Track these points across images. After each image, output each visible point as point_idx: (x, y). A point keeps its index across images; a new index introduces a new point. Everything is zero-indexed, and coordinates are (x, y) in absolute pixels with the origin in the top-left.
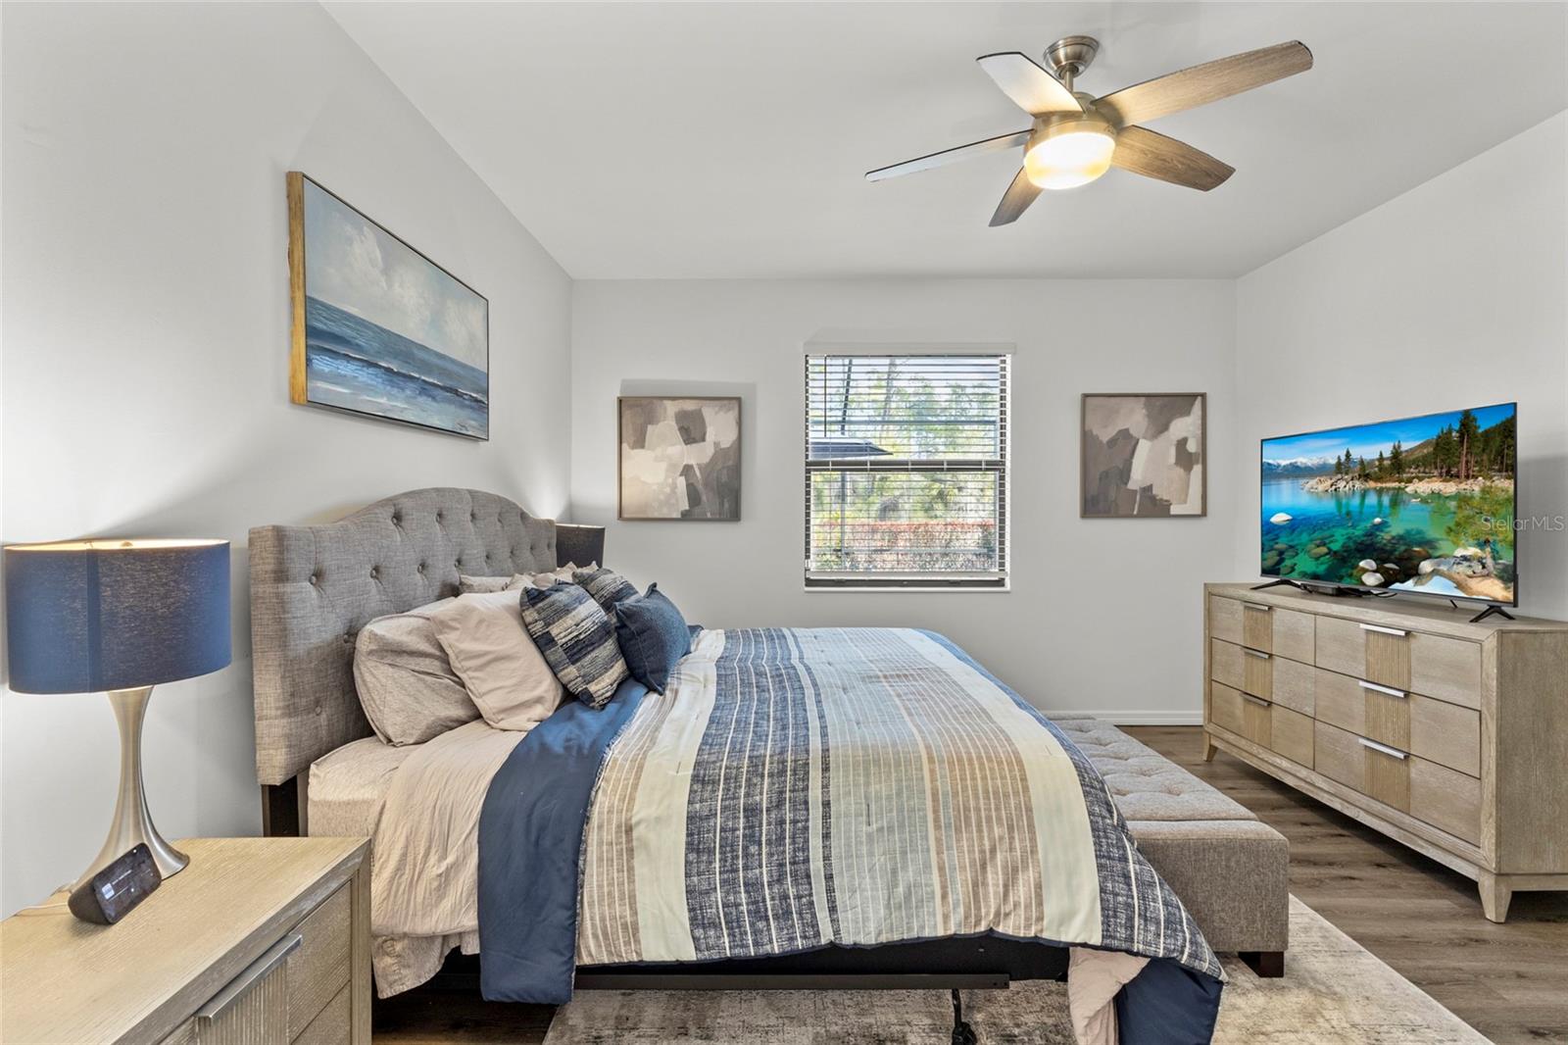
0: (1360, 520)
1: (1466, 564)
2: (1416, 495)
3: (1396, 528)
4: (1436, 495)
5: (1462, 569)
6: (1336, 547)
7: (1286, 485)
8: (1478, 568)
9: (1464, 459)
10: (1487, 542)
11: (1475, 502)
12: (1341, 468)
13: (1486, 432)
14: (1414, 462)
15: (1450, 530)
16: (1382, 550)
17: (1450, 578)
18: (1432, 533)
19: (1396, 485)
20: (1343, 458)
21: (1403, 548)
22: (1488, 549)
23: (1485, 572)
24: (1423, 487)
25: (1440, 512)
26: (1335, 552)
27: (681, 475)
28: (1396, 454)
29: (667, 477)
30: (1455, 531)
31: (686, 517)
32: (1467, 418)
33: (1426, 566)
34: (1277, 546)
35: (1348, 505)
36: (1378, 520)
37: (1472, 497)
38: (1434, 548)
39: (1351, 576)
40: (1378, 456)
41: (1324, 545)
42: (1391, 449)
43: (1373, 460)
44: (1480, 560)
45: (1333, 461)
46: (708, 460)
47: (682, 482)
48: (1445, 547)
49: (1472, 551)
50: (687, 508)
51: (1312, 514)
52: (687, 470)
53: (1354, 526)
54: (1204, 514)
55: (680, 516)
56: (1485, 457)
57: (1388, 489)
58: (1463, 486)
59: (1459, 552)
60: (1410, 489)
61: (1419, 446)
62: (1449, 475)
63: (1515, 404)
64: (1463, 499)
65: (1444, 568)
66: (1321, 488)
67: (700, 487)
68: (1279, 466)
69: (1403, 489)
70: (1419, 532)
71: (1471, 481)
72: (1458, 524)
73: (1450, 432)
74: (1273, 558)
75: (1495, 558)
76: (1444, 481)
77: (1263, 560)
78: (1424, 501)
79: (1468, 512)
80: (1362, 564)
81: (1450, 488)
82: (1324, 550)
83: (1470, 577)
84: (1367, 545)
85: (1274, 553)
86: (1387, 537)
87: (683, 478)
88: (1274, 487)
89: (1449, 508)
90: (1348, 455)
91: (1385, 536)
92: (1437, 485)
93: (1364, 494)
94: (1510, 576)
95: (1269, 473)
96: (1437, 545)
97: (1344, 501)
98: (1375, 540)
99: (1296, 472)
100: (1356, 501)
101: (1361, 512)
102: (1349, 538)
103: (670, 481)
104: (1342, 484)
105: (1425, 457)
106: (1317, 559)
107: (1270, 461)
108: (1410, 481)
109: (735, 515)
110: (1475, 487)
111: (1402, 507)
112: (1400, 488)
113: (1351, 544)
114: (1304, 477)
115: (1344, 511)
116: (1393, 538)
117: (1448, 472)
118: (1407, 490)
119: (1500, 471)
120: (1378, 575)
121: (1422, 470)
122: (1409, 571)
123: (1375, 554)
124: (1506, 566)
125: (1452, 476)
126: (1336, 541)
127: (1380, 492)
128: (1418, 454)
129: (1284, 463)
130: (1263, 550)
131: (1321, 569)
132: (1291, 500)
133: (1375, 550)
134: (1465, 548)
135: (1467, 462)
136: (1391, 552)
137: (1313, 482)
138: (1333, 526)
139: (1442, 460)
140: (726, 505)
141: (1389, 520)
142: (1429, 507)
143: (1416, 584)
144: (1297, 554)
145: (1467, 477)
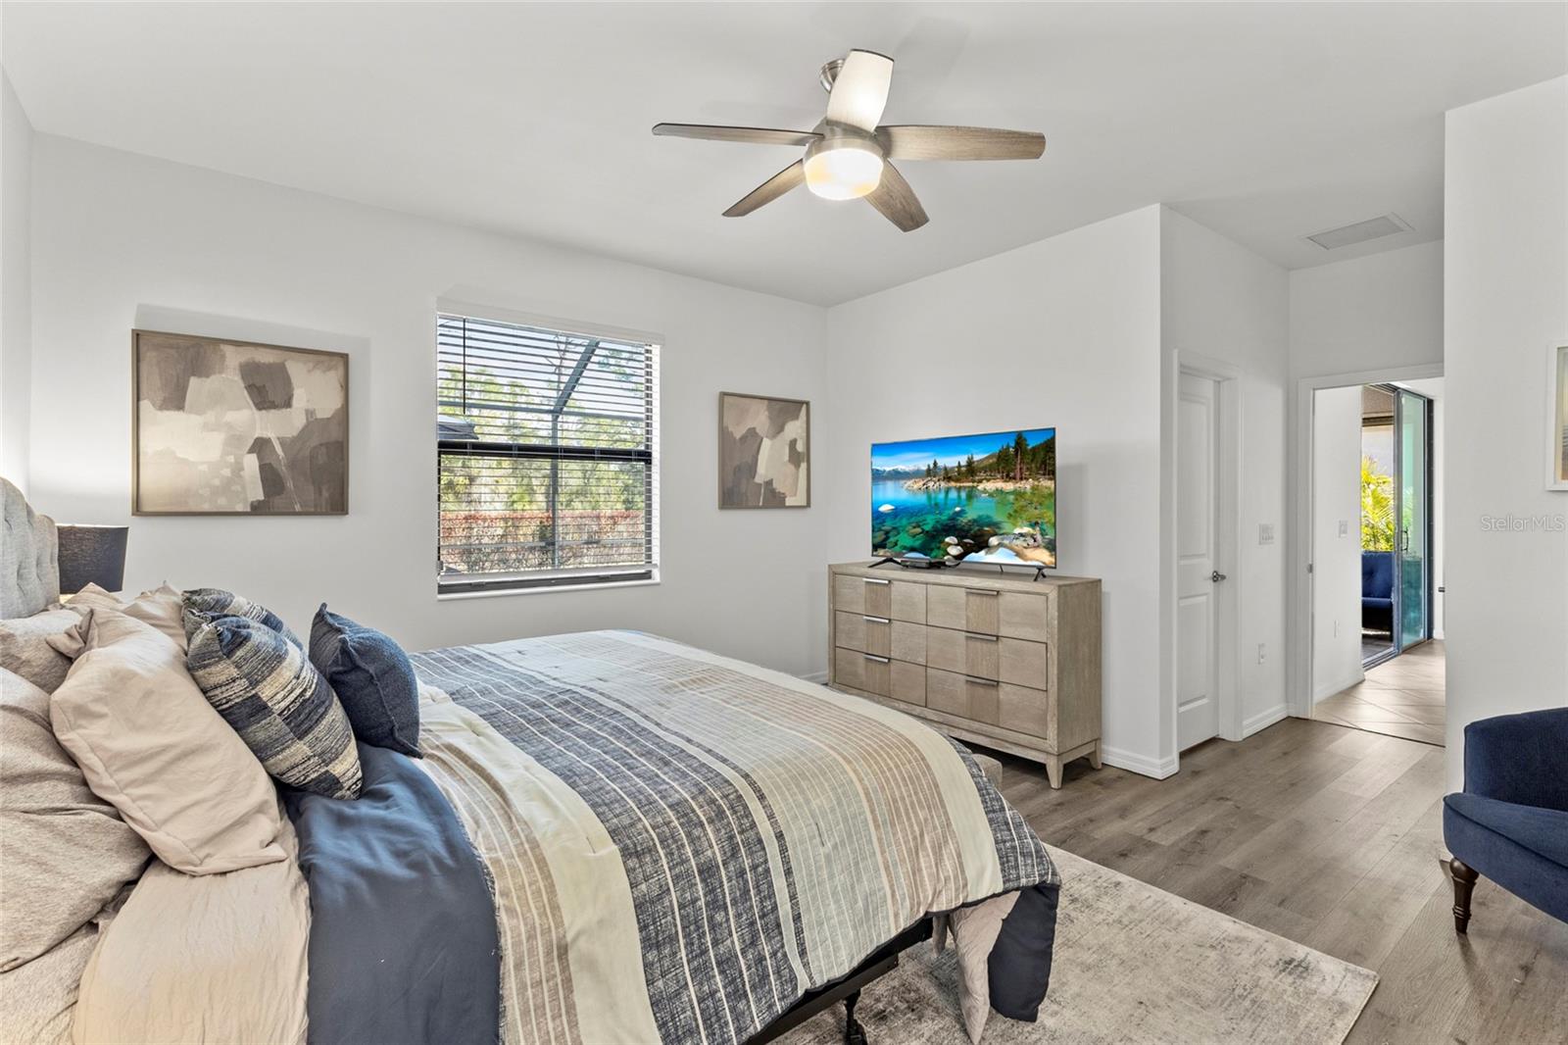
0: (944, 509)
1: (1022, 539)
2: (985, 491)
3: (971, 514)
4: (1000, 492)
5: (1020, 542)
6: (927, 528)
7: (890, 485)
8: (1031, 542)
9: (1018, 467)
10: (1037, 523)
11: (1027, 497)
12: (930, 473)
13: (1034, 449)
14: (983, 468)
15: (1010, 515)
16: (962, 530)
17: (1012, 549)
18: (997, 517)
19: (971, 484)
20: (932, 466)
21: (977, 528)
22: (1038, 529)
23: (1036, 544)
24: (990, 486)
25: (1003, 503)
26: (927, 532)
27: (251, 451)
28: (970, 463)
29: (225, 453)
30: (1014, 516)
31: (258, 510)
32: (1020, 438)
33: (994, 541)
34: (883, 528)
35: (935, 498)
36: (958, 509)
37: (1025, 493)
38: (999, 528)
39: (939, 548)
40: (957, 464)
41: (919, 526)
42: (966, 459)
43: (953, 468)
44: (1032, 536)
45: (925, 468)
46: (295, 434)
47: (251, 463)
48: (1007, 527)
49: (1026, 530)
50: (261, 497)
51: (909, 505)
52: (260, 446)
53: (940, 513)
54: (809, 505)
55: (249, 510)
56: (1033, 465)
57: (965, 487)
58: (1018, 485)
59: (1017, 531)
60: (981, 487)
61: (986, 458)
62: (1008, 478)
63: (1054, 429)
64: (1018, 494)
65: (1006, 542)
66: (916, 486)
67: (283, 470)
68: (885, 471)
69: (976, 487)
70: (988, 517)
71: (1024, 481)
72: (1016, 511)
73: (1008, 447)
74: (880, 536)
75: (1043, 533)
76: (1005, 481)
77: (873, 537)
78: (991, 495)
79: (1022, 503)
80: (947, 540)
81: (1010, 486)
82: (919, 530)
83: (1025, 548)
84: (950, 527)
85: (882, 532)
86: (965, 521)
87: (254, 457)
88: (881, 486)
89: (1008, 501)
90: (935, 464)
91: (963, 520)
92: (1000, 485)
93: (947, 491)
94: (1051, 547)
95: (878, 477)
96: (1001, 526)
97: (933, 496)
98: (956, 523)
99: (897, 476)
100: (942, 496)
101: (946, 504)
102: (937, 522)
103: (231, 459)
104: (931, 484)
105: (991, 465)
106: (914, 536)
107: (879, 468)
108: (980, 481)
109: (338, 505)
110: (1027, 485)
111: (975, 500)
112: (973, 487)
113: (939, 526)
114: (903, 479)
115: (933, 502)
116: (969, 521)
117: (1008, 476)
118: (979, 488)
119: (1044, 474)
120: (959, 547)
121: (989, 474)
122: (981, 544)
123: (956, 533)
124: (1051, 540)
125: (1010, 478)
126: (928, 524)
127: (959, 489)
128: (985, 463)
129: (888, 469)
130: (873, 531)
131: (917, 543)
132: (892, 496)
133: (956, 530)
134: (1021, 527)
135: (1021, 469)
136: (968, 531)
137: (910, 483)
138: (926, 514)
139: (1003, 468)
140: (325, 494)
141: (966, 509)
142: (995, 499)
143: (987, 553)
144: (899, 533)
145: (1021, 479)
